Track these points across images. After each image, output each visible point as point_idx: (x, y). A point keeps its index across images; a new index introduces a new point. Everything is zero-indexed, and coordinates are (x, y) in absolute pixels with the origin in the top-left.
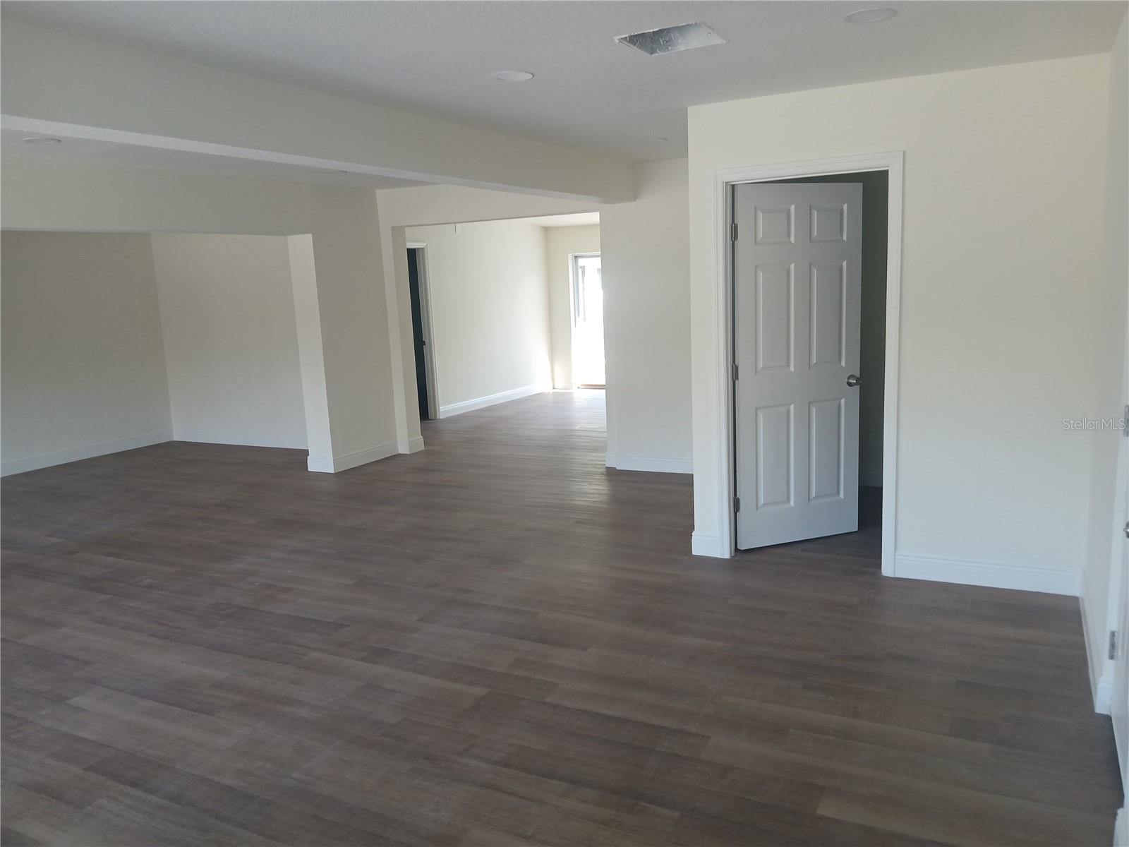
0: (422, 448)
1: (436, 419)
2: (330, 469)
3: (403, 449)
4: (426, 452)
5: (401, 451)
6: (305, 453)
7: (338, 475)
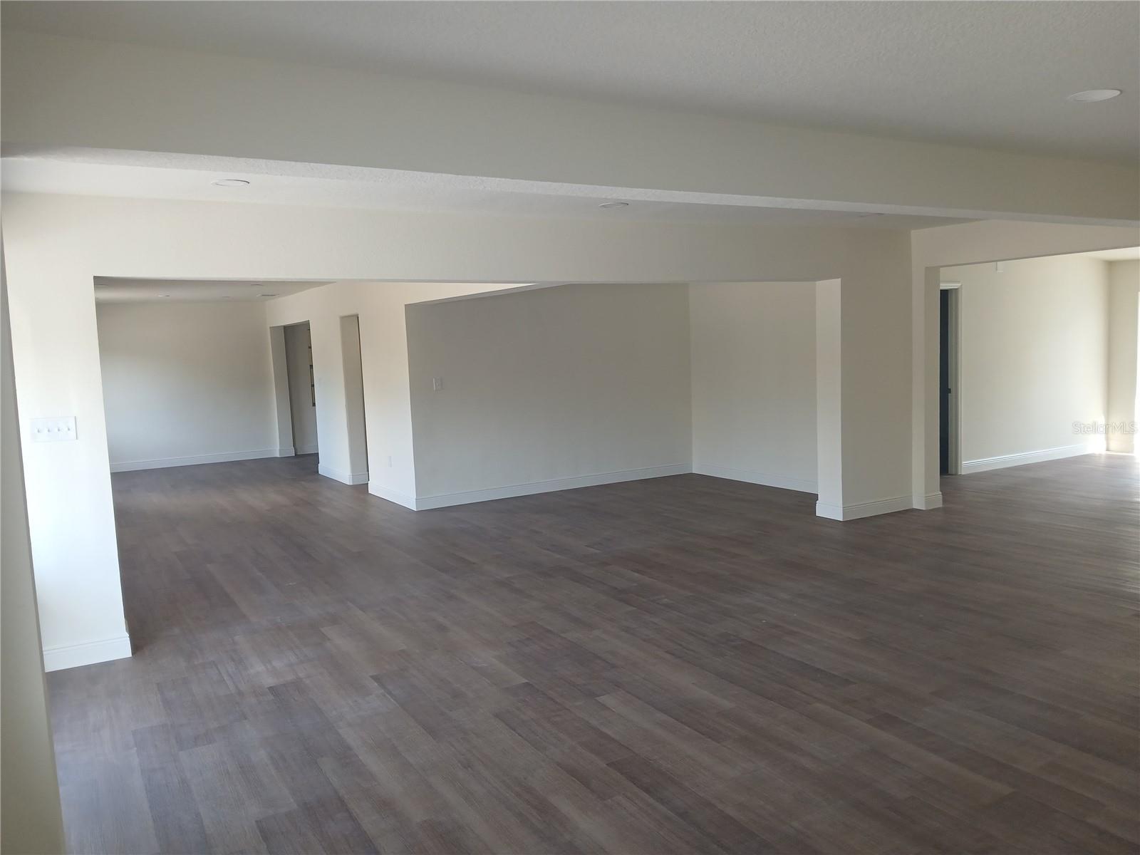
0: (940, 505)
1: (956, 474)
2: (838, 516)
3: (918, 503)
4: (945, 510)
5: (916, 506)
6: (815, 497)
7: (846, 523)
